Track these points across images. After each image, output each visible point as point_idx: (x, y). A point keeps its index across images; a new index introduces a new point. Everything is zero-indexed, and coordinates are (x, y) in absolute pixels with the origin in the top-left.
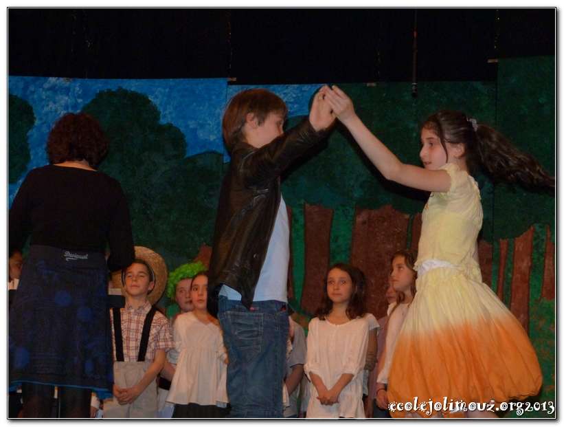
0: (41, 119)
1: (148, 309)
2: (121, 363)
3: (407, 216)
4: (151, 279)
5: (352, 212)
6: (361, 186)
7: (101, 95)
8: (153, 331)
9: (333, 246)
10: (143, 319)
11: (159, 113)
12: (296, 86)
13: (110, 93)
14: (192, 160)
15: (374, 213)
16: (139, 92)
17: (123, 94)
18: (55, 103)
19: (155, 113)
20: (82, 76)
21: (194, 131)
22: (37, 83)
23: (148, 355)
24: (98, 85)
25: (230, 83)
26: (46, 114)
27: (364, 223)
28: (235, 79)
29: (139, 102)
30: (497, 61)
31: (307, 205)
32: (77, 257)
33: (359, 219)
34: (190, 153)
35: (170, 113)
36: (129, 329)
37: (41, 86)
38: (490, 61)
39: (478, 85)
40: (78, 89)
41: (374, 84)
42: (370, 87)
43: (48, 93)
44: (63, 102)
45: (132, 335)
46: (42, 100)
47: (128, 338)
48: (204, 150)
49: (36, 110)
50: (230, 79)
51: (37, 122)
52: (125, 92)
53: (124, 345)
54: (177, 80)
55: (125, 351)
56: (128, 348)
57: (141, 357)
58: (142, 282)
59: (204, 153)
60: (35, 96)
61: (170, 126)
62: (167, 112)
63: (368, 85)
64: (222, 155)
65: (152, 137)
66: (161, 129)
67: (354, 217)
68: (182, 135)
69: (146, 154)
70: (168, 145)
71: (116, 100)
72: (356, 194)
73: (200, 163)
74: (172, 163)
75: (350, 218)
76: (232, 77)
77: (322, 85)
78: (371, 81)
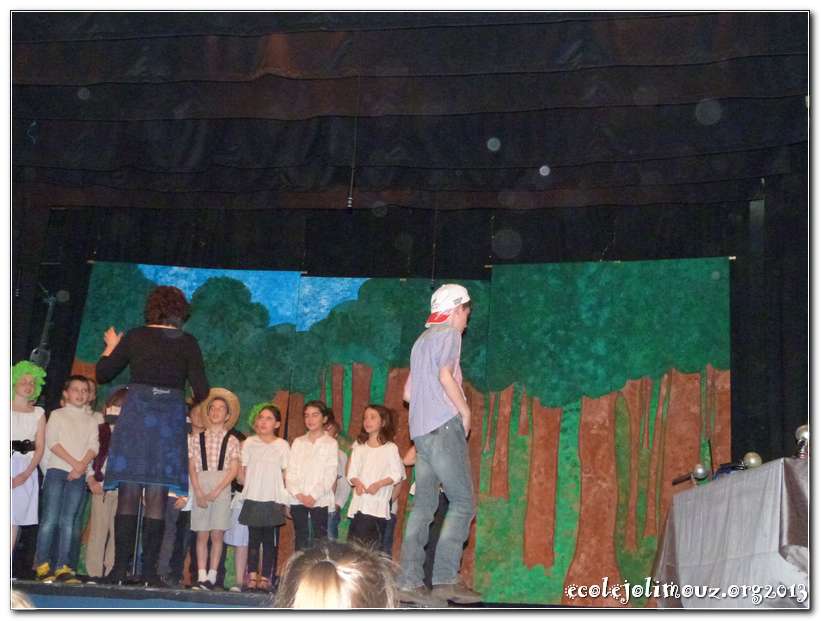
1: (225, 433)
4: (228, 412)
5: (386, 370)
6: (394, 353)
7: (210, 279)
8: (229, 448)
9: (372, 393)
10: (221, 440)
11: (250, 294)
13: (217, 279)
14: (273, 328)
17: (227, 280)
19: (248, 294)
20: (197, 267)
23: (226, 466)
25: (303, 275)
27: (394, 378)
28: (306, 273)
29: (237, 285)
30: (490, 266)
31: (355, 364)
32: (162, 392)
33: (392, 375)
36: (211, 448)
38: (487, 266)
41: (404, 280)
42: (402, 282)
45: (214, 452)
47: (211, 454)
50: (302, 272)
52: (227, 278)
53: (208, 459)
55: (208, 464)
56: (211, 461)
57: (220, 467)
58: (222, 413)
59: (283, 324)
61: (258, 304)
63: (401, 280)
64: (295, 326)
65: (245, 312)
66: (252, 307)
67: (388, 373)
68: (267, 311)
69: (241, 323)
70: (256, 318)
71: (220, 284)
72: (390, 357)
73: (279, 331)
74: (259, 330)
75: (385, 374)
76: (304, 270)
77: (368, 279)
78: (402, 278)
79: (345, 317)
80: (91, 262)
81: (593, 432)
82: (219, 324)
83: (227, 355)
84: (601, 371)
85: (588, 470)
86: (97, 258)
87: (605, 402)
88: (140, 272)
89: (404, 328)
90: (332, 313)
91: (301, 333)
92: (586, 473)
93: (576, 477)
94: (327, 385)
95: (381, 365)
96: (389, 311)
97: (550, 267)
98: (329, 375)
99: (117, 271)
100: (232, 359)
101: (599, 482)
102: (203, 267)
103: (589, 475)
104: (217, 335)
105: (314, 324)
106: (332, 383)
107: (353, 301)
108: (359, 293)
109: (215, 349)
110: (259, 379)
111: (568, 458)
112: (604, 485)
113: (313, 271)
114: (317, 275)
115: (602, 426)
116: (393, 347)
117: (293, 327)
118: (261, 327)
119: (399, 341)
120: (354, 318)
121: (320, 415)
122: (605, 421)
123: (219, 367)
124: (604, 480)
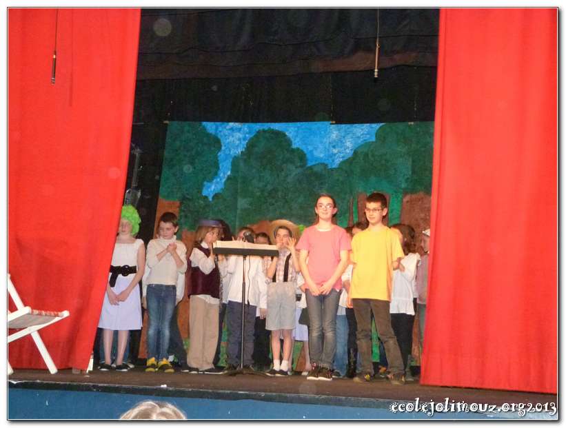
0: (225, 146)
2: (275, 283)
5: (401, 196)
6: (406, 182)
7: (259, 132)
11: (291, 142)
12: (368, 124)
13: (264, 131)
14: (311, 168)
15: (414, 196)
16: (280, 130)
17: (272, 131)
18: (233, 137)
19: (289, 142)
20: (248, 122)
21: (311, 151)
22: (223, 126)
24: (258, 127)
25: (332, 124)
26: (228, 143)
27: (407, 202)
28: (334, 122)
29: (279, 135)
33: (405, 200)
34: (310, 164)
37: (225, 127)
40: (246, 129)
41: (412, 123)
42: (411, 125)
43: (229, 132)
44: (237, 136)
45: (281, 268)
46: (226, 136)
47: (279, 270)
48: (317, 162)
49: (223, 141)
50: (331, 122)
51: (223, 148)
54: (302, 123)
55: (277, 277)
56: (279, 275)
57: (285, 279)
59: (318, 164)
60: (222, 134)
61: (298, 149)
62: (296, 141)
63: (410, 123)
64: (327, 165)
65: (288, 155)
66: (293, 151)
67: (402, 199)
68: (305, 155)
69: (285, 165)
70: (297, 160)
71: (267, 135)
72: (403, 186)
73: (315, 169)
74: (299, 170)
75: (399, 199)
76: (332, 121)
77: (383, 124)
78: (411, 121)
79: (366, 155)
80: (167, 122)
82: (268, 167)
83: (275, 190)
86: (172, 119)
88: (204, 128)
89: (413, 161)
90: (355, 153)
91: (332, 169)
94: (354, 209)
95: (396, 192)
96: (401, 149)
98: (355, 202)
99: (187, 128)
100: (280, 193)
102: (253, 122)
104: (267, 175)
105: (342, 162)
106: (358, 207)
107: (373, 142)
108: (377, 135)
109: (266, 186)
110: (301, 208)
113: (339, 120)
114: (342, 123)
116: (406, 177)
118: (301, 166)
119: (410, 173)
120: (373, 156)
123: (270, 200)
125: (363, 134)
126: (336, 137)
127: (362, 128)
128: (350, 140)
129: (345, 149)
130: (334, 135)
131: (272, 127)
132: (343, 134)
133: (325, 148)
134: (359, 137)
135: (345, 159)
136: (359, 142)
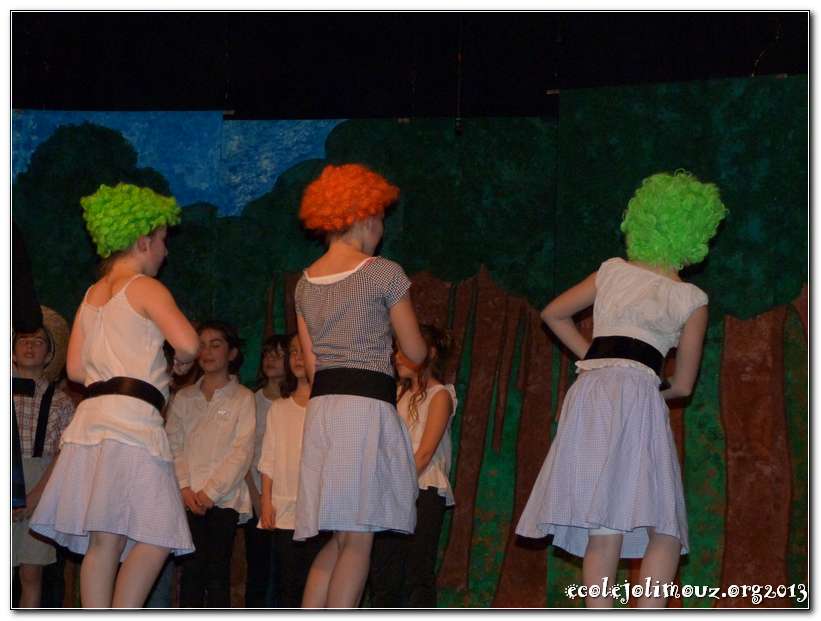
1: (44, 387)
3: (448, 285)
7: (61, 131)
8: (54, 417)
10: (39, 400)
11: (136, 154)
12: (308, 121)
13: (73, 129)
16: (109, 126)
17: (91, 129)
19: (130, 154)
20: (37, 107)
21: (181, 177)
24: (58, 119)
25: (226, 117)
28: (232, 112)
30: (557, 92)
35: (150, 154)
36: (21, 414)
38: (549, 93)
39: (537, 122)
40: (31, 123)
41: (406, 120)
42: (403, 123)
45: (26, 422)
48: (194, 201)
50: (225, 112)
52: (92, 126)
54: (159, 113)
57: (38, 451)
59: (193, 206)
61: (151, 171)
62: (146, 153)
63: (400, 120)
64: (216, 208)
66: (139, 175)
68: (167, 183)
71: (80, 137)
73: (188, 217)
76: (228, 109)
77: (343, 120)
78: (403, 117)
81: (745, 378)
84: (756, 272)
85: (737, 445)
87: (764, 325)
91: (229, 220)
92: (735, 450)
93: (717, 457)
94: (277, 309)
97: (662, 89)
98: (279, 291)
101: (758, 464)
102: (47, 107)
103: (741, 453)
105: (253, 204)
106: (284, 305)
107: (320, 160)
108: (328, 145)
111: (701, 425)
112: (767, 470)
114: (252, 117)
115: (760, 368)
117: (214, 209)
119: (401, 230)
121: (225, 345)
122: (765, 360)
124: (766, 461)
125: (297, 143)
126: (239, 147)
127: (297, 128)
128: (269, 154)
129: (258, 176)
130: (235, 143)
131: (91, 121)
132: (254, 141)
133: (212, 169)
134: (288, 149)
135: (257, 196)
136: (290, 159)
